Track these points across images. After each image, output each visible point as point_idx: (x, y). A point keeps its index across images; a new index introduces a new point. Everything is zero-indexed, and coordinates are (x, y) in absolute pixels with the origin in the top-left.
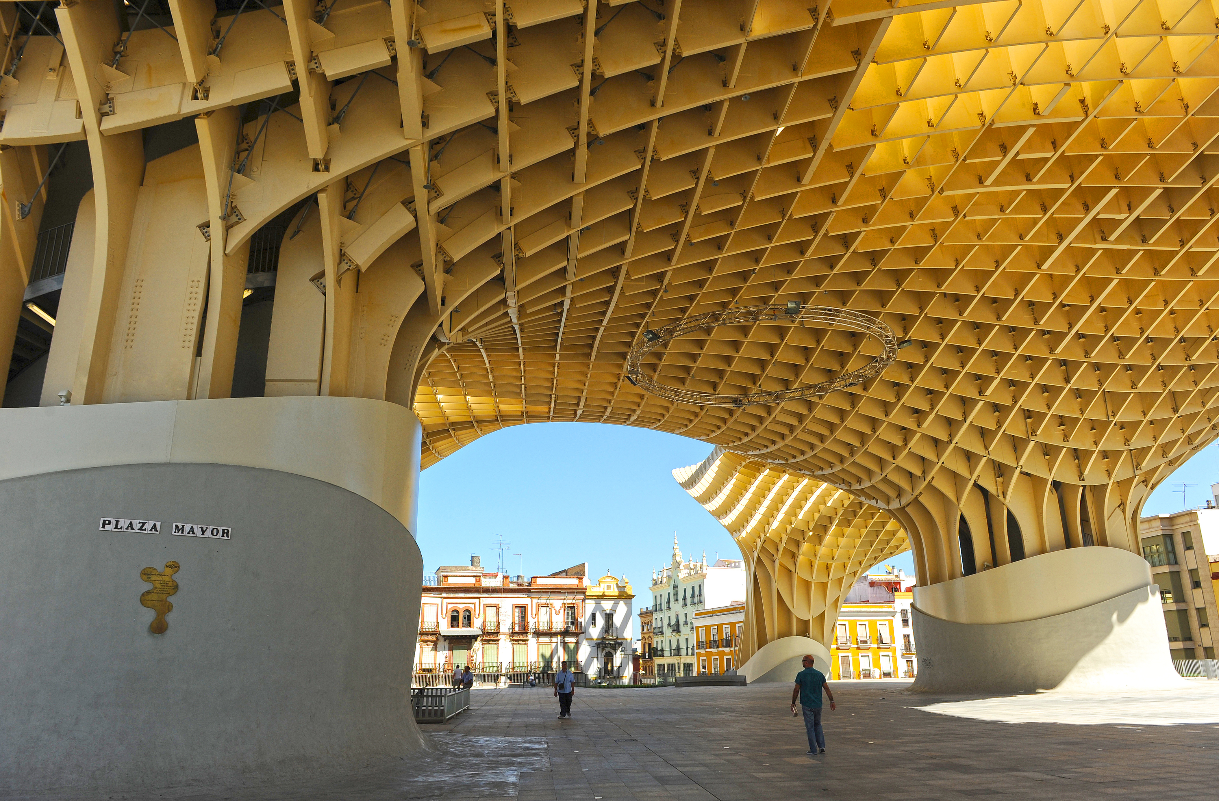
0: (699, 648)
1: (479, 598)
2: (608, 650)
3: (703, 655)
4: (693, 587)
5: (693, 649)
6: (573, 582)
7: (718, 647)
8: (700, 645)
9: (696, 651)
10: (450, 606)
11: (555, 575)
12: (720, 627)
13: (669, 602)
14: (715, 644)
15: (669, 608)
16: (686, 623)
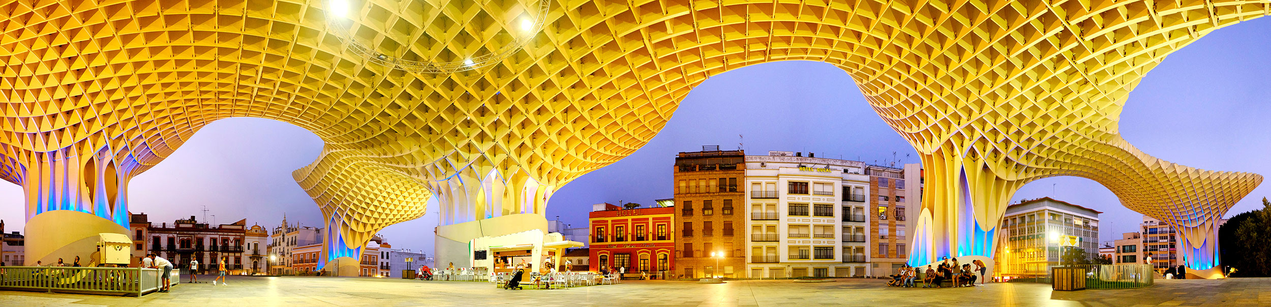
0: (294, 263)
1: (194, 234)
2: (255, 260)
3: (295, 266)
4: (292, 238)
5: (291, 264)
6: (240, 227)
7: (303, 263)
8: (295, 262)
9: (292, 265)
10: (181, 238)
11: (233, 225)
12: (304, 254)
13: (279, 243)
14: (302, 261)
15: (280, 245)
16: (288, 253)
